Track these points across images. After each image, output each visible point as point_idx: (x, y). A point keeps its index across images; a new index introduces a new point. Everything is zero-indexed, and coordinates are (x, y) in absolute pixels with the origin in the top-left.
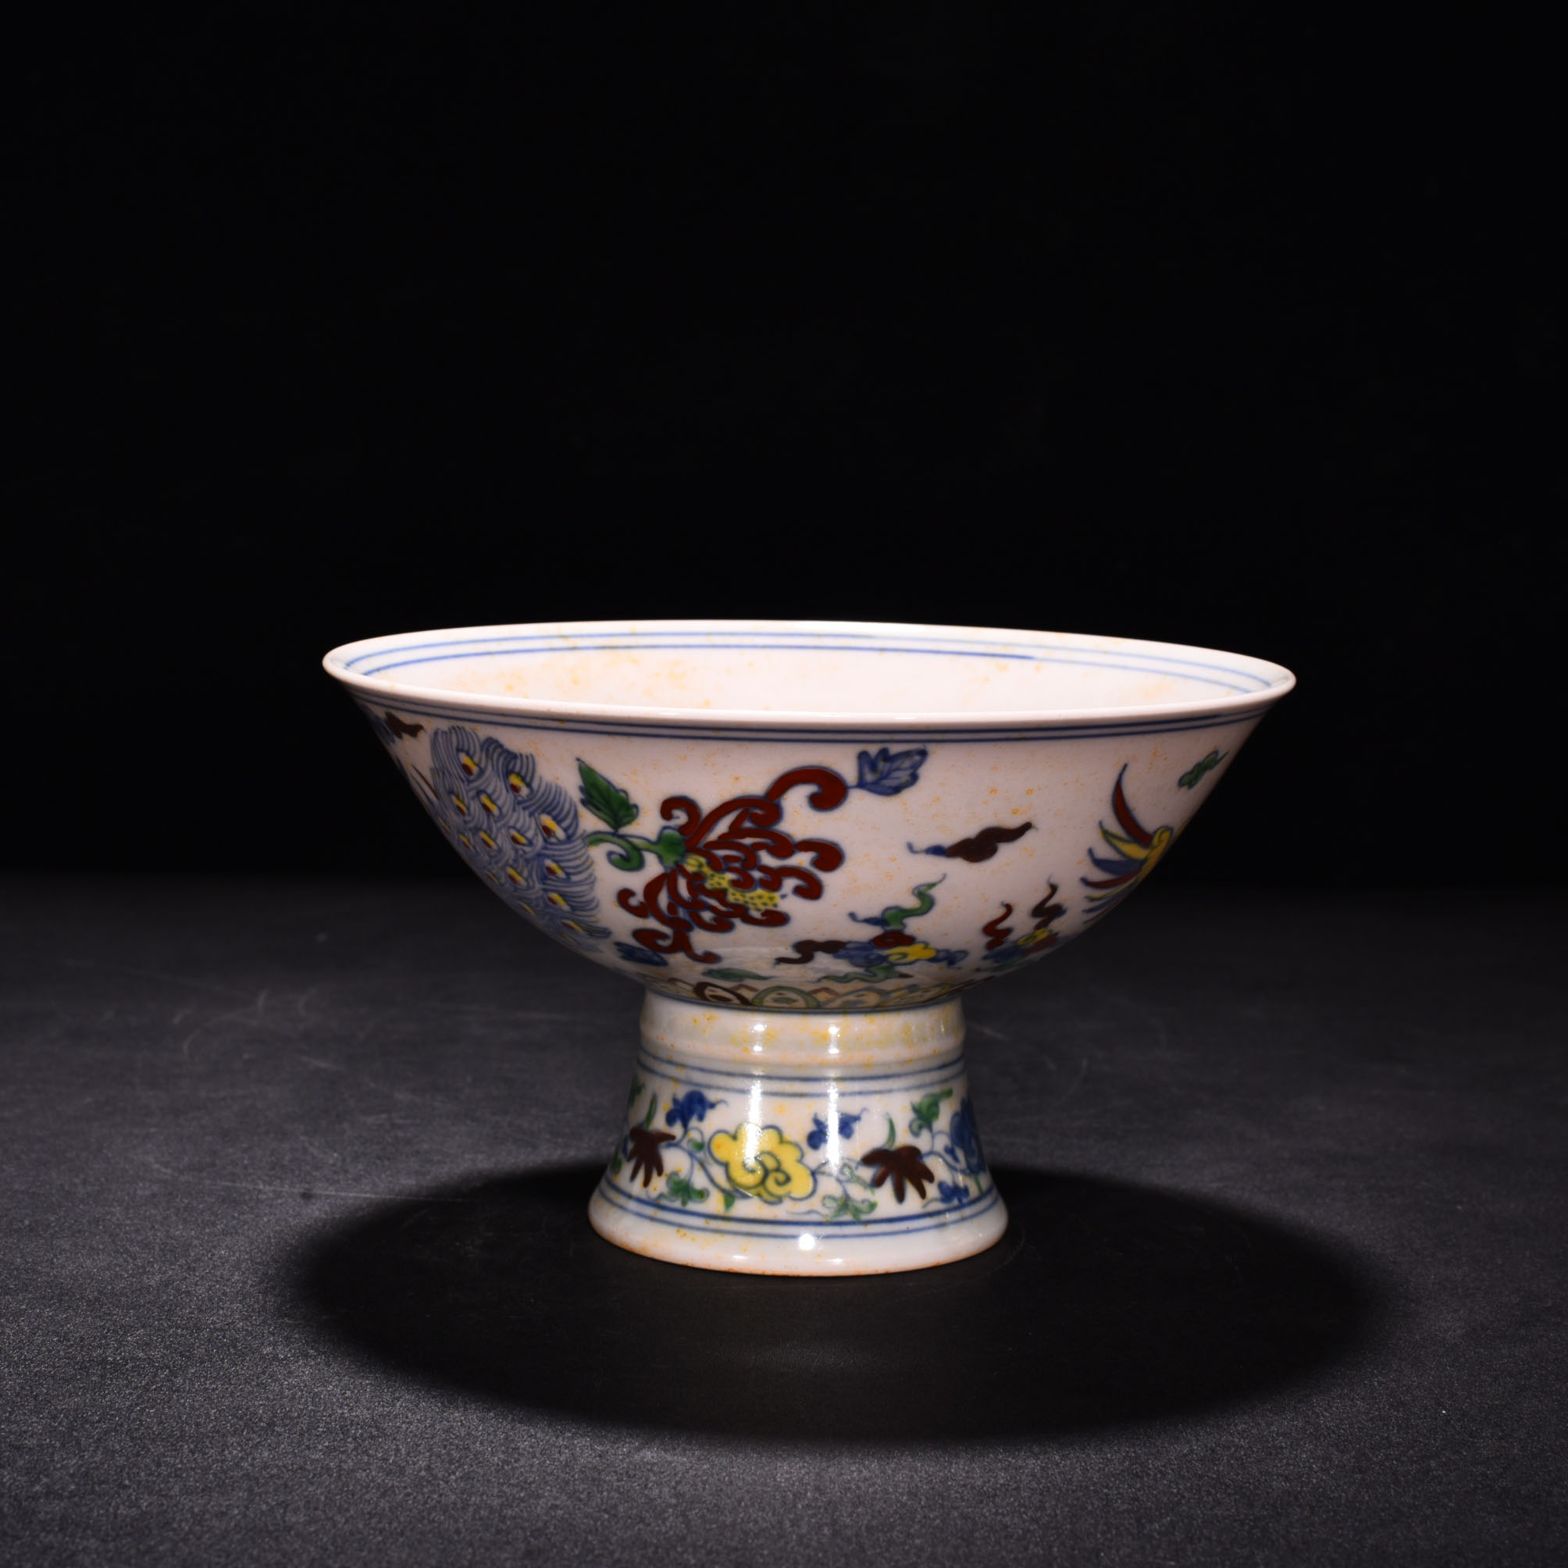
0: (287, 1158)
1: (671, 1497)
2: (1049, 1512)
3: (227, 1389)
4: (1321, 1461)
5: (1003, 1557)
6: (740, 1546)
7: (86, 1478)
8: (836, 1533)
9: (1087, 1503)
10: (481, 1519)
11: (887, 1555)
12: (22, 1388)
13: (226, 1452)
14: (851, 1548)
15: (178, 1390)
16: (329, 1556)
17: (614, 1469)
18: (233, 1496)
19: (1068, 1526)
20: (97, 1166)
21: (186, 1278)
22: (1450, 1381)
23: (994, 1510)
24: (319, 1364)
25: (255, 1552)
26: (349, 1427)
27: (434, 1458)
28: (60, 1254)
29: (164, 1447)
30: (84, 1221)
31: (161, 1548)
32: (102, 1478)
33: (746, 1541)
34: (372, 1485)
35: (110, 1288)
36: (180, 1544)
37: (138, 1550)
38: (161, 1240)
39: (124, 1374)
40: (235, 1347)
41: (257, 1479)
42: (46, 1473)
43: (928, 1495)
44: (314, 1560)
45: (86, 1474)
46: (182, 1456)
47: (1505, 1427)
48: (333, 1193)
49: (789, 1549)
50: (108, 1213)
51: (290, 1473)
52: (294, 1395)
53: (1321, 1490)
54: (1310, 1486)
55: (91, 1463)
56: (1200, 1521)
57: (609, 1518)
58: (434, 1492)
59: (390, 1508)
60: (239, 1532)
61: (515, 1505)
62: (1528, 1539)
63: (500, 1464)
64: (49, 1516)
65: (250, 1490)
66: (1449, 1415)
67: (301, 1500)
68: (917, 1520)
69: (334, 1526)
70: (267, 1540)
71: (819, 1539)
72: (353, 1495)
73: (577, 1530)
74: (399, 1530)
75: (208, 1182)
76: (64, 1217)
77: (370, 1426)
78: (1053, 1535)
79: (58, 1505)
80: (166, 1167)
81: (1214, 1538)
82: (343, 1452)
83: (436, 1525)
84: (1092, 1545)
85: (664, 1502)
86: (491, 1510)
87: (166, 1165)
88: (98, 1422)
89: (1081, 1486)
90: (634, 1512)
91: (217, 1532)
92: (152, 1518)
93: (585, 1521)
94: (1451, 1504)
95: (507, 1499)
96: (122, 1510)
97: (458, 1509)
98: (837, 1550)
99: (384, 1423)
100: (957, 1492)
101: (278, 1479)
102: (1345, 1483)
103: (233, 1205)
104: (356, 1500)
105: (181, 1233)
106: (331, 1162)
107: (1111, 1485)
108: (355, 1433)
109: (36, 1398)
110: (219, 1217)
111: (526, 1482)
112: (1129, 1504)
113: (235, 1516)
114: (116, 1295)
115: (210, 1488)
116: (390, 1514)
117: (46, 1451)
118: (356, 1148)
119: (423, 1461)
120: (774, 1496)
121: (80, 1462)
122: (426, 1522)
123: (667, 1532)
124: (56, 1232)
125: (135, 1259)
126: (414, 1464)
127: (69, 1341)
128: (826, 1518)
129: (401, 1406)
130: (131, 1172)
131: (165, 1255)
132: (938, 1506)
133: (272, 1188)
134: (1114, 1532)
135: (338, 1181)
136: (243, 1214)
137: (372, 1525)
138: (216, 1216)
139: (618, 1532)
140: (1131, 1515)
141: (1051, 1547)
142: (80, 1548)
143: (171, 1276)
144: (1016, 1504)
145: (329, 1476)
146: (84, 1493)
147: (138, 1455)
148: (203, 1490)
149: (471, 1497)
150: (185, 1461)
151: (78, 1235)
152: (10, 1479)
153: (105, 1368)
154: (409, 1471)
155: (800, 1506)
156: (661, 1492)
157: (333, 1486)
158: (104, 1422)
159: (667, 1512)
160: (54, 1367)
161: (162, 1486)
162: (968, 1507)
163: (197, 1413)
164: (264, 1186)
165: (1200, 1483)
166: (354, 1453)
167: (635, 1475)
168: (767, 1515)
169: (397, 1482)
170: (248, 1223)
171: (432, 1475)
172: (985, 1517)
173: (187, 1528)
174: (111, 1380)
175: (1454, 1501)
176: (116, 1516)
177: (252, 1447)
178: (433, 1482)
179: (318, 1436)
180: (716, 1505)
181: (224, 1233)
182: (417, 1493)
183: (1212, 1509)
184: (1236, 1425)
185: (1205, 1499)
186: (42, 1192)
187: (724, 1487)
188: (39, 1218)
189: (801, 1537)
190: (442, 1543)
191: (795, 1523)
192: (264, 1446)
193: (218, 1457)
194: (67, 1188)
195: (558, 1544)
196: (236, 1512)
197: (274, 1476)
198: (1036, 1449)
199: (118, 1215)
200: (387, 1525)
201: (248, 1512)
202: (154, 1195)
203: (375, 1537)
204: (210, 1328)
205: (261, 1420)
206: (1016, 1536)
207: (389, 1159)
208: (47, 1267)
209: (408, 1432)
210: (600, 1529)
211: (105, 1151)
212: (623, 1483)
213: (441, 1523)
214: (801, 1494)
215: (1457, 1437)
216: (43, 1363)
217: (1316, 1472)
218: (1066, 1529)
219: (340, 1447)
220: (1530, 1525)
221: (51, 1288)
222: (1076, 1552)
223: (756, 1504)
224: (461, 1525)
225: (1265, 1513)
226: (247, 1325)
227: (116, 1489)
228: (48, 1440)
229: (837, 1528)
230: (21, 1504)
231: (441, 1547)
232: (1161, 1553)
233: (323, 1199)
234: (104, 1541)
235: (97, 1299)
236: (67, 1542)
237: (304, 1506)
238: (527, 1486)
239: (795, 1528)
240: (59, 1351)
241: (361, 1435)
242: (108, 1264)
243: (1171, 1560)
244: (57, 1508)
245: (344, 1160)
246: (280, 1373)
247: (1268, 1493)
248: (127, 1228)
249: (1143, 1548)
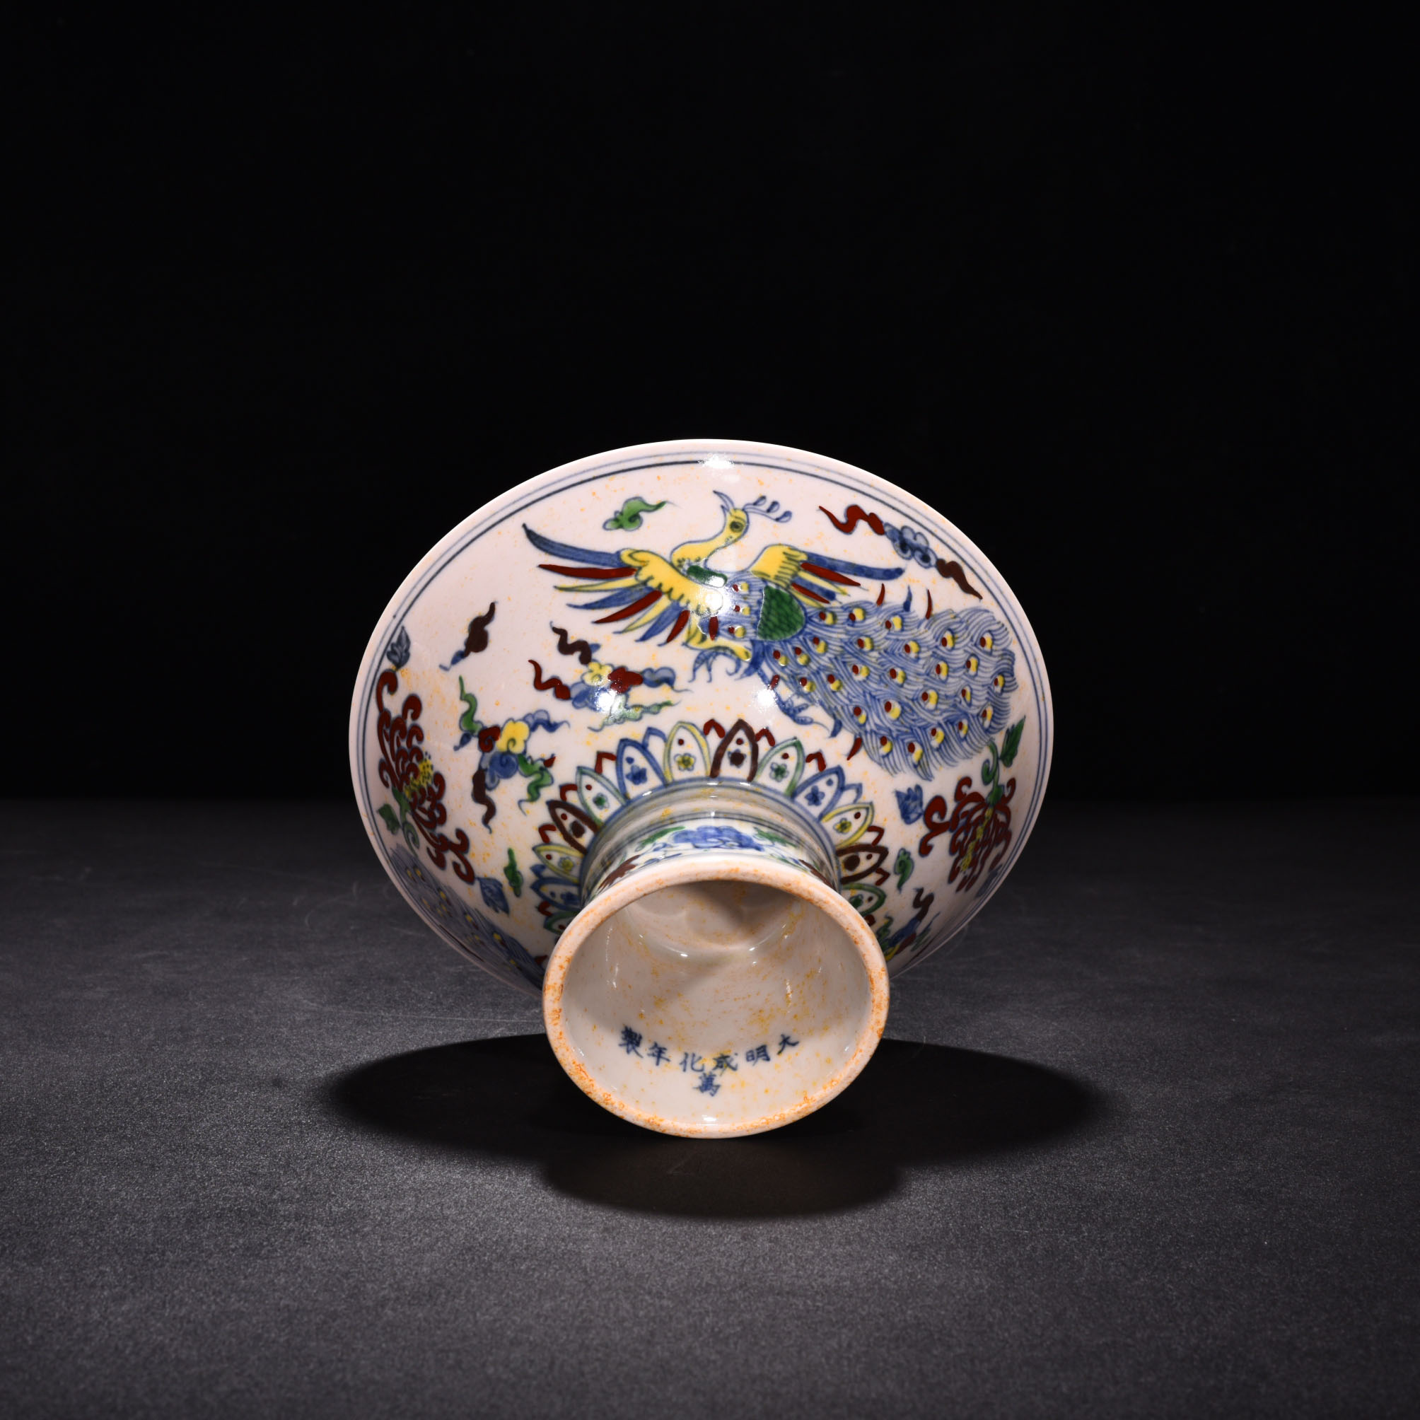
13: (395, 1175)
16: (476, 1233)
25: (427, 1231)
31: (365, 1229)
44: (466, 1235)
45: (305, 1188)
48: (435, 1017)
65: (416, 1196)
75: (344, 1010)
80: (312, 1002)
96: (335, 1209)
109: (259, 1145)
118: (445, 988)
125: (305, 1060)
130: (288, 1006)
147: (337, 1177)
148: (385, 1197)
181: (364, 1043)
184: (1071, 1154)
198: (936, 1168)
207: (470, 995)
213: (545, 1214)
216: (259, 1124)
232: (1020, 1226)
233: (428, 1021)
245: (438, 996)
249: (1008, 1223)
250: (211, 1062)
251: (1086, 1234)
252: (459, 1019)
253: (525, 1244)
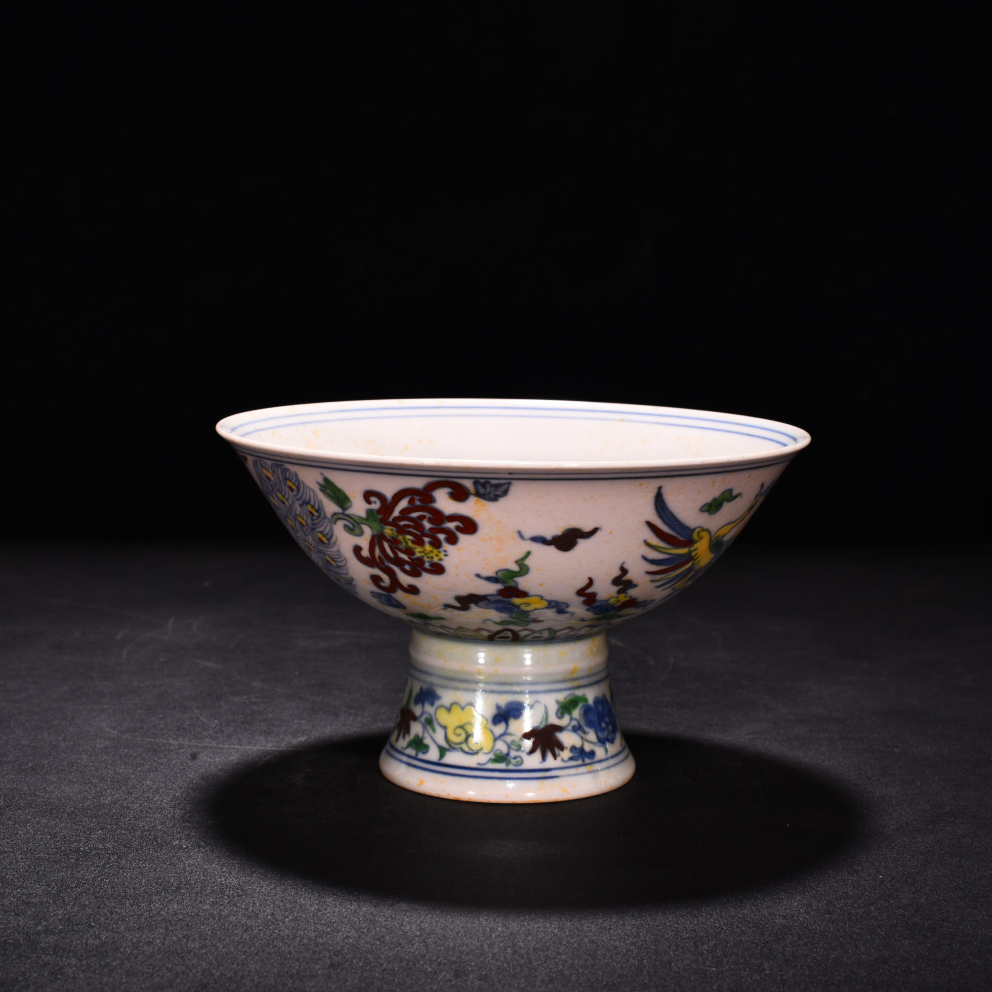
0: (187, 723)
1: (417, 931)
2: (642, 939)
3: (152, 867)
4: (805, 907)
5: (614, 966)
6: (457, 960)
7: (68, 922)
8: (515, 952)
9: (665, 933)
10: (304, 945)
11: (545, 965)
12: (29, 867)
13: (152, 905)
14: (523, 961)
15: (123, 868)
16: (214, 968)
17: (383, 914)
18: (156, 932)
19: (653, 947)
20: (71, 730)
21: (127, 798)
22: (885, 857)
23: (609, 938)
24: (207, 851)
25: (170, 966)
26: (225, 890)
27: (276, 908)
28: (51, 784)
29: (114, 902)
30: (65, 764)
31: (114, 964)
32: (78, 922)
33: (462, 957)
34: (239, 924)
35: (81, 805)
36: (125, 961)
37: (100, 965)
38: (111, 775)
39: (90, 858)
40: (156, 841)
41: (170, 921)
42: (44, 919)
43: (570, 929)
44: (204, 970)
45: (69, 919)
46: (126, 908)
47: (917, 886)
48: (215, 745)
49: (487, 962)
50: (79, 759)
51: (190, 917)
52: (192, 870)
53: (805, 924)
54: (799, 922)
55: (72, 912)
56: (732, 943)
57: (380, 944)
58: (276, 928)
59: (250, 938)
60: (160, 954)
61: (324, 936)
62: (927, 954)
63: (316, 912)
64: (47, 945)
65: (167, 928)
66: (884, 878)
67: (197, 934)
68: (563, 944)
69: (217, 950)
70: (177, 958)
71: (505, 955)
72: (228, 931)
73: (361, 951)
74: (255, 952)
75: (139, 739)
76: (53, 761)
77: (237, 889)
78: (644, 953)
79: (52, 938)
80: (114, 730)
81: (740, 954)
82: (221, 905)
83: (277, 949)
84: (667, 959)
85: (413, 934)
86: (310, 939)
87: (114, 728)
88: (75, 887)
89: (662, 923)
90: (395, 940)
91: (147, 953)
92: (108, 946)
93: (366, 945)
94: (882, 933)
95: (319, 933)
96: (90, 941)
97: (290, 939)
98: (515, 962)
99: (246, 887)
100: (587, 927)
101: (183, 921)
102: (819, 920)
103: (154, 753)
104: (230, 934)
105: (123, 771)
106: (213, 725)
107: (680, 922)
108: (229, 893)
109: (38, 873)
110: (146, 760)
111: (330, 922)
112: (690, 933)
113: (157, 944)
114: (85, 809)
115: (143, 927)
116: (249, 942)
117: (44, 905)
118: (228, 717)
119: (270, 910)
120: (479, 930)
121: (65, 912)
122: (271, 947)
123: (414, 952)
124: (47, 770)
125: (96, 787)
126: (264, 912)
127: (57, 838)
128: (509, 943)
129: (256, 876)
130: (93, 733)
131: (114, 784)
132: (576, 935)
133: (178, 742)
134: (680, 950)
135: (218, 738)
136: (160, 759)
137: (239, 949)
138: (144, 760)
139: (385, 952)
140: (691, 940)
141: (643, 960)
142: (66, 964)
143: (117, 797)
144: (623, 934)
145: (213, 919)
146: (68, 931)
147: (99, 907)
148: (138, 929)
149: (297, 931)
150: (127, 911)
151: (61, 773)
152: (23, 923)
153: (79, 854)
154: (261, 916)
155: (494, 936)
156: (411, 928)
157: (216, 926)
158: (79, 887)
159: (414, 940)
160: (48, 854)
161: (114, 926)
162: (594, 936)
163: (134, 882)
164: (173, 741)
165: (733, 921)
166: (228, 905)
167: (395, 918)
168: (474, 941)
169: (254, 922)
170: (164, 764)
171: (275, 918)
172: (604, 941)
173: (129, 951)
174: (83, 862)
175: (884, 931)
176: (87, 944)
177: (167, 902)
178: (275, 922)
179: (206, 895)
180: (443, 936)
181: (149, 771)
182: (266, 929)
183: (739, 936)
185: (735, 930)
186: (38, 746)
187: (448, 924)
188: (37, 762)
189: (494, 955)
190: (281, 960)
191: (490, 946)
192: (175, 901)
193: (147, 908)
194: (54, 743)
195: (350, 960)
196: (158, 941)
197: (181, 919)
199: (85, 760)
200: (248, 949)
201: (165, 942)
202: (106, 747)
203: (241, 956)
204: (142, 830)
205: (172, 885)
206: (622, 953)
207: (248, 724)
208: (42, 792)
209: (260, 893)
210: (374, 950)
211: (76, 720)
212: (388, 922)
213: (280, 948)
214: (494, 928)
215: (888, 892)
216: (42, 851)
217: (802, 914)
218: (652, 949)
219: (220, 902)
220: (929, 945)
221: (45, 805)
222: (658, 963)
223: (468, 935)
224: (292, 949)
225: (771, 939)
226: (164, 828)
227: (86, 928)
228: (45, 899)
229: (516, 949)
230: (30, 938)
231: (281, 962)
232: (708, 963)
233: (209, 748)
234: (80, 960)
235: (73, 812)
236: (58, 961)
237: (199, 938)
238: (331, 925)
239: (491, 949)
240: (51, 844)
241: (233, 894)
242: (80, 790)
243: (714, 967)
244: (52, 940)
245: (221, 725)
246: (184, 857)
247: (773, 927)
248: (91, 768)
249: (697, 960)
250: (14, 788)
251: (768, 972)
252: (236, 747)
253: (256, 980)
